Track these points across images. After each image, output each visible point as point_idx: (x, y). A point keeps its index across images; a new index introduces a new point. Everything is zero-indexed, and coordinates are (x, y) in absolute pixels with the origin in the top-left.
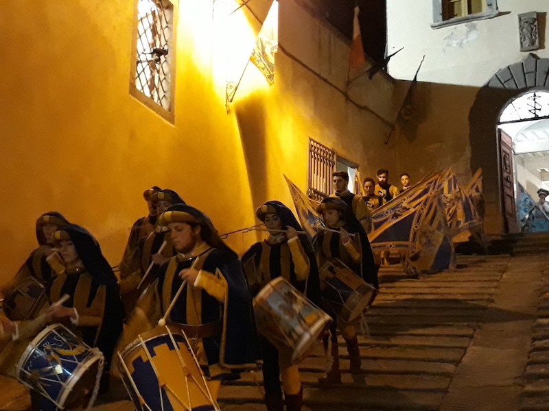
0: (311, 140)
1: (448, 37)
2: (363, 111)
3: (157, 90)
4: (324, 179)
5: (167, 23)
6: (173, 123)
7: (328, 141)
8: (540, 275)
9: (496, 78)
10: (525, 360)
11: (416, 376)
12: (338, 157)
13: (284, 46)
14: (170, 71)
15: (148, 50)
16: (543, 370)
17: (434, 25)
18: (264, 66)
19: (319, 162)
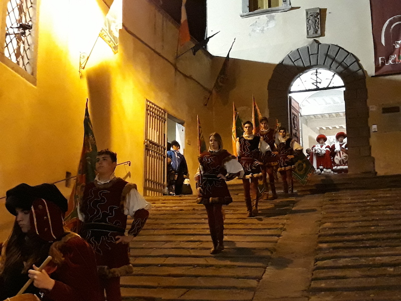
0: (147, 101)
1: (253, 25)
2: (188, 79)
3: (23, 58)
4: (158, 132)
5: (32, 3)
6: (35, 85)
7: (161, 102)
8: (320, 209)
9: (288, 58)
10: (310, 276)
11: (228, 290)
12: (168, 114)
13: (127, 26)
14: (33, 43)
15: (15, 25)
16: (323, 285)
17: (243, 14)
18: (110, 40)
19: (154, 119)
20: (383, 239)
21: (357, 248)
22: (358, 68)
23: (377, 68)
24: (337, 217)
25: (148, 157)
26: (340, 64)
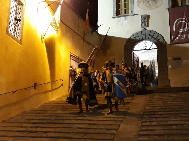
0: (71, 53)
1: (118, 21)
2: (89, 44)
3: (16, 33)
4: (75, 67)
5: (21, 10)
6: (22, 45)
7: (77, 54)
8: (145, 101)
9: (133, 36)
10: (139, 129)
12: (80, 59)
13: (62, 20)
15: (13, 19)
16: (145, 133)
17: (113, 17)
18: (55, 27)
19: (74, 61)
20: (172, 114)
21: (160, 117)
22: (163, 41)
23: (172, 41)
24: (152, 104)
25: (71, 77)
26: (155, 39)
